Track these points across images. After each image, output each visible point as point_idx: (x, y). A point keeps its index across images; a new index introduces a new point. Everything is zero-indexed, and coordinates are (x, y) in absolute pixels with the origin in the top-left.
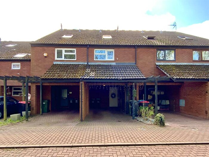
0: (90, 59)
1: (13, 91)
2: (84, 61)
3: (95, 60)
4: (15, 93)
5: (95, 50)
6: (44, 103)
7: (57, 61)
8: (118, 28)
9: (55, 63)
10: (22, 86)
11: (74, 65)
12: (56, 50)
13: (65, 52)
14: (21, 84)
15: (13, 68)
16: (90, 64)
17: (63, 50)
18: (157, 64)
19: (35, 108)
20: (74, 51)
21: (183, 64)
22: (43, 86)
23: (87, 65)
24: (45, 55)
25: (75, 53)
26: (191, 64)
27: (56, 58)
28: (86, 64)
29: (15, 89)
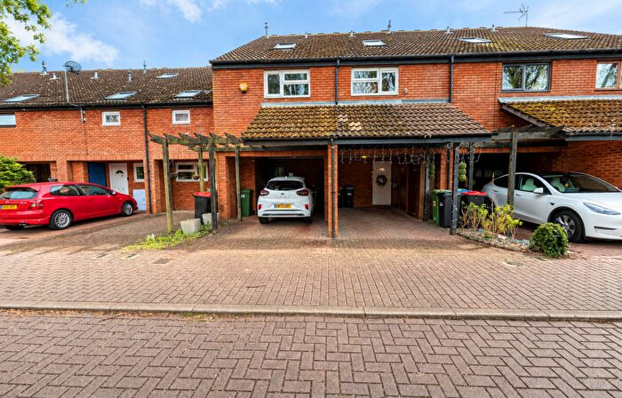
0: (341, 94)
1: (177, 171)
2: (328, 99)
3: (352, 95)
4: (180, 175)
5: (354, 71)
6: (243, 196)
7: (270, 100)
8: (389, 26)
9: (264, 106)
10: (197, 160)
11: (308, 108)
12: (266, 74)
13: (286, 79)
14: (195, 156)
15: (175, 122)
16: (341, 104)
17: (282, 74)
18: (502, 100)
19: (226, 206)
20: (305, 75)
21: (570, 98)
22: (241, 159)
23: (335, 107)
24: (243, 87)
25: (308, 81)
26: (592, 98)
27: (266, 95)
28: (333, 105)
29: (180, 167)
